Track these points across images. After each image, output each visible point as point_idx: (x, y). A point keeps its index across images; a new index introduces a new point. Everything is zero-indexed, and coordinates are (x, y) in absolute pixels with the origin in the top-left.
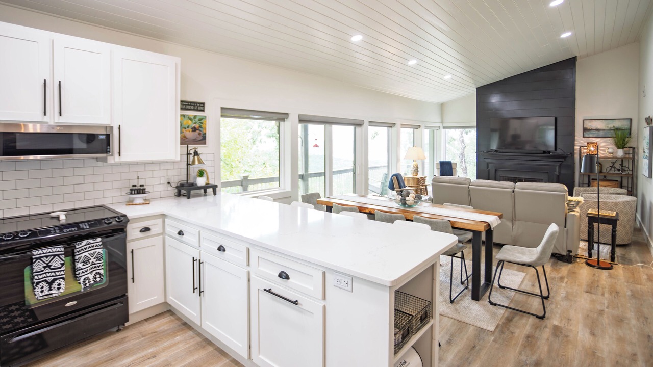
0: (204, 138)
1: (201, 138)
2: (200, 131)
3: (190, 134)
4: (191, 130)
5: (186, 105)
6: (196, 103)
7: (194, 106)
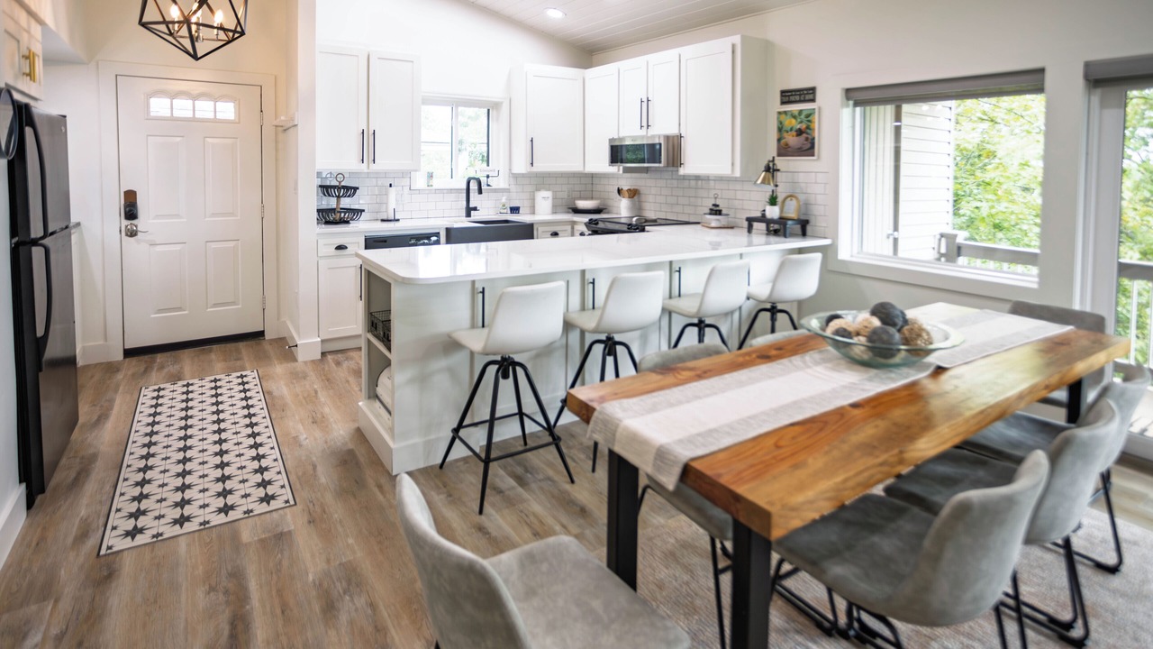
0: (813, 146)
1: (809, 145)
2: (808, 134)
3: (792, 140)
4: (795, 133)
5: (789, 96)
6: (803, 90)
7: (800, 95)
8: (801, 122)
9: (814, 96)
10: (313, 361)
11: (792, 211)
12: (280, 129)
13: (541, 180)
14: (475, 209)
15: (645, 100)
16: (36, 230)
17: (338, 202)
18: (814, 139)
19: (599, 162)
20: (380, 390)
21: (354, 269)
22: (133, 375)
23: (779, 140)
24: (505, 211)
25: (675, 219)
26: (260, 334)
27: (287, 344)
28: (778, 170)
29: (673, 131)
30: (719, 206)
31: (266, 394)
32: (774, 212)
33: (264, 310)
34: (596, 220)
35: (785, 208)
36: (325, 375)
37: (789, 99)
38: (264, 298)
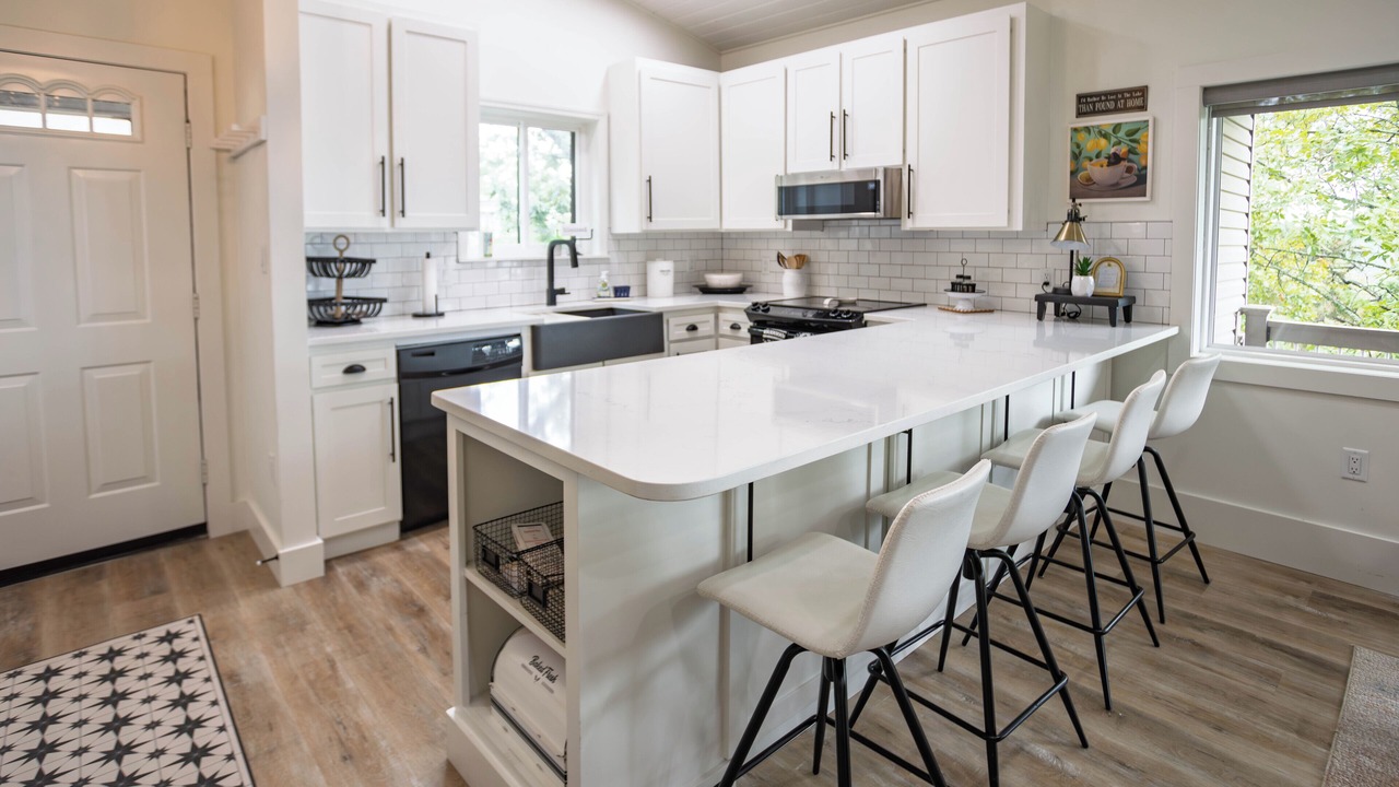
0: (1141, 179)
1: (1134, 179)
2: (1130, 161)
3: (1102, 173)
4: (1105, 162)
5: (1094, 103)
6: (1122, 92)
7: (1116, 101)
8: (1119, 143)
9: (1145, 101)
10: (310, 583)
12: (225, 156)
13: (652, 244)
14: (562, 292)
15: (837, 113)
17: (339, 287)
18: (1145, 168)
19: (755, 212)
20: (499, 689)
21: (378, 407)
23: (1073, 173)
24: (607, 294)
25: (899, 300)
26: (200, 530)
27: (258, 554)
29: (894, 160)
30: (969, 278)
31: (226, 684)
32: (1083, 286)
33: (204, 485)
34: (766, 305)
35: (1101, 278)
36: (341, 618)
37: (1094, 108)
38: (204, 464)
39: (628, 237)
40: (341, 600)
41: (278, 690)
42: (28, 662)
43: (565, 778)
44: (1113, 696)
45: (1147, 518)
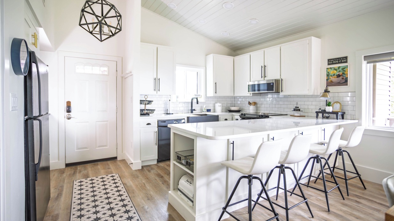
0: (346, 81)
1: (344, 81)
2: (343, 76)
4: (336, 77)
5: (333, 61)
6: (340, 58)
7: (339, 60)
8: (340, 71)
9: (347, 60)
10: (139, 170)
11: (337, 108)
13: (216, 99)
14: (194, 110)
15: (263, 66)
16: (36, 113)
17: (145, 106)
18: (347, 78)
19: (244, 92)
21: (153, 133)
22: (70, 175)
23: (327, 80)
24: (205, 111)
26: (116, 158)
27: (128, 163)
28: (329, 92)
29: (278, 77)
30: (298, 107)
31: (124, 185)
32: (329, 109)
33: (117, 148)
34: (244, 114)
35: (334, 107)
36: (145, 176)
37: (333, 62)
38: (117, 144)
39: (211, 97)
40: (145, 173)
41: (134, 187)
42: (88, 177)
43: (193, 202)
44: (330, 209)
45: (344, 170)
